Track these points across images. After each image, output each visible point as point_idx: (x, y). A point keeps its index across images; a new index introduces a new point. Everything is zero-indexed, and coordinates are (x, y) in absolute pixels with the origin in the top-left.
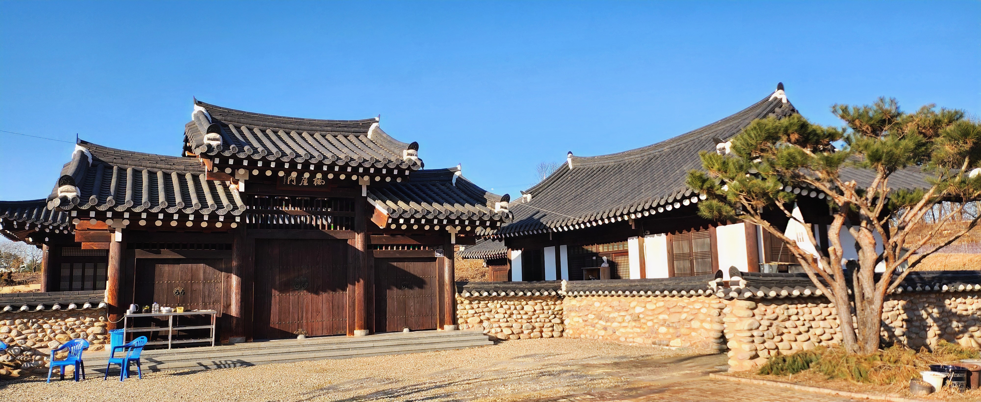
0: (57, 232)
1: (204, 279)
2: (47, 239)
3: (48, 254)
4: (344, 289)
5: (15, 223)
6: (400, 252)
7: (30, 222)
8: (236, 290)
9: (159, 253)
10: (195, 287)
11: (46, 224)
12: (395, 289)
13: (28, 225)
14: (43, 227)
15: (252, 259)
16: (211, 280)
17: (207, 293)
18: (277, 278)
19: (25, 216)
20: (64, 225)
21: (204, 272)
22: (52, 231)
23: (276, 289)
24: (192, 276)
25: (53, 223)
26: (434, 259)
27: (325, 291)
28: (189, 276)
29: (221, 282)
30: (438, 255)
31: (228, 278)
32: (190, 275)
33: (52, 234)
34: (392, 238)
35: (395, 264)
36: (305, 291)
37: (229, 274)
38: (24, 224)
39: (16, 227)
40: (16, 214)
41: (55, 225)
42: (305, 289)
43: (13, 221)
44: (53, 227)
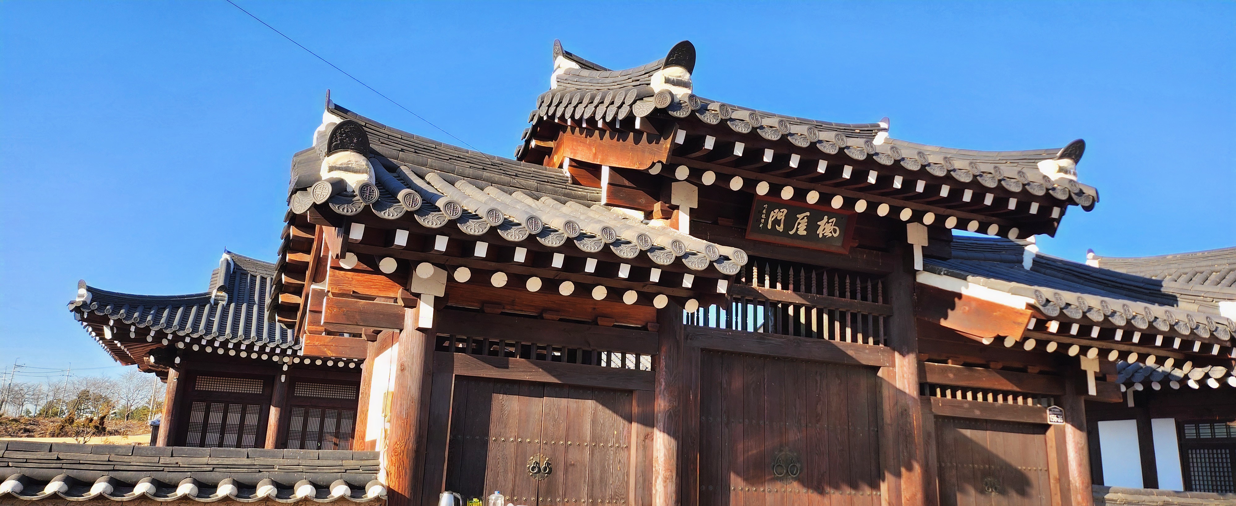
0: (196, 348)
1: (594, 438)
2: (177, 360)
3: (176, 384)
4: (875, 486)
5: (133, 329)
6: (979, 406)
7: (156, 328)
8: (666, 470)
9: (506, 366)
10: (573, 456)
11: (181, 333)
12: (972, 491)
13: (152, 333)
14: (177, 338)
15: (695, 397)
16: (607, 441)
17: (598, 474)
18: (740, 446)
19: (149, 318)
20: (209, 338)
21: (594, 422)
22: (189, 346)
23: (738, 474)
24: (568, 429)
25: (192, 333)
26: (1044, 428)
27: (837, 487)
28: (562, 431)
29: (628, 448)
30: (1052, 419)
31: (647, 440)
32: (563, 426)
33: (187, 353)
34: (967, 373)
35: (968, 433)
36: (795, 484)
37: (649, 429)
38: (147, 330)
39: (132, 336)
40: (136, 315)
41: (195, 336)
42: (795, 479)
43: (130, 325)
44: (192, 339)
